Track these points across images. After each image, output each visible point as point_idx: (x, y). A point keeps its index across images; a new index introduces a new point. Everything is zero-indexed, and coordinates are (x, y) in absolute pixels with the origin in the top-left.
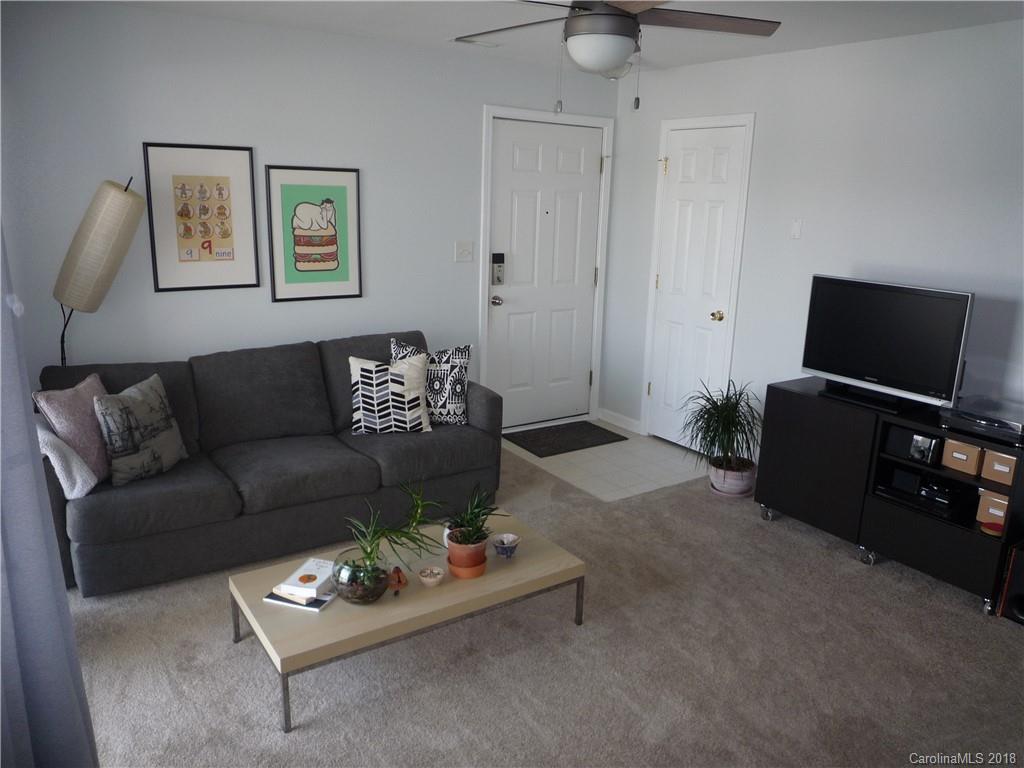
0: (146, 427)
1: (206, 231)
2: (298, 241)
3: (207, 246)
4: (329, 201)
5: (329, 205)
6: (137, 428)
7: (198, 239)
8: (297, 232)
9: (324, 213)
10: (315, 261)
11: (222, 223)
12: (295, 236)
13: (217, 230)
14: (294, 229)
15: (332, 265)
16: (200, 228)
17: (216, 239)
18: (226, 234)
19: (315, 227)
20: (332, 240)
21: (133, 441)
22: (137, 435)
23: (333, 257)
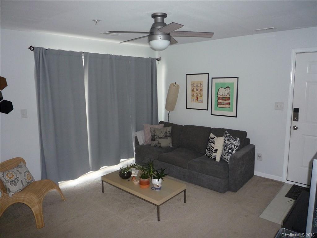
0: (158, 136)
1: (197, 95)
2: (219, 99)
3: (197, 99)
4: (228, 87)
5: (228, 88)
6: (156, 136)
7: (195, 97)
8: (219, 96)
9: (227, 91)
10: (223, 105)
11: (201, 93)
12: (218, 97)
13: (200, 95)
14: (218, 95)
15: (228, 106)
16: (196, 94)
17: (199, 97)
18: (201, 96)
19: (224, 95)
20: (229, 99)
21: (154, 138)
22: (155, 137)
23: (229, 104)
